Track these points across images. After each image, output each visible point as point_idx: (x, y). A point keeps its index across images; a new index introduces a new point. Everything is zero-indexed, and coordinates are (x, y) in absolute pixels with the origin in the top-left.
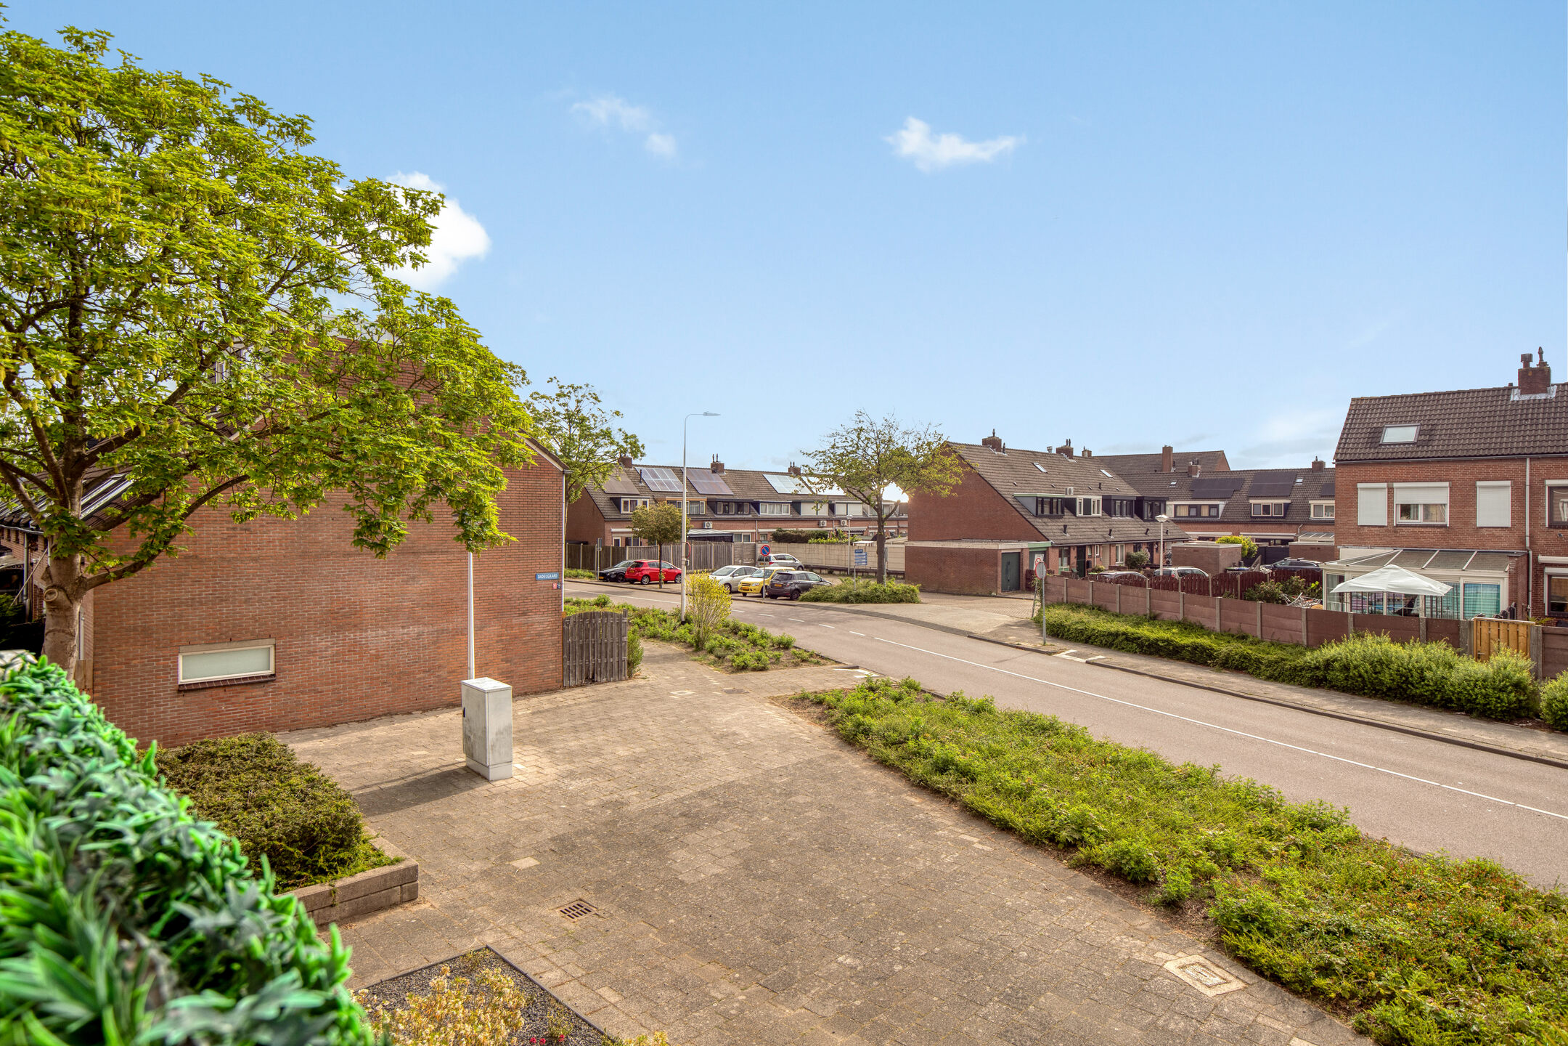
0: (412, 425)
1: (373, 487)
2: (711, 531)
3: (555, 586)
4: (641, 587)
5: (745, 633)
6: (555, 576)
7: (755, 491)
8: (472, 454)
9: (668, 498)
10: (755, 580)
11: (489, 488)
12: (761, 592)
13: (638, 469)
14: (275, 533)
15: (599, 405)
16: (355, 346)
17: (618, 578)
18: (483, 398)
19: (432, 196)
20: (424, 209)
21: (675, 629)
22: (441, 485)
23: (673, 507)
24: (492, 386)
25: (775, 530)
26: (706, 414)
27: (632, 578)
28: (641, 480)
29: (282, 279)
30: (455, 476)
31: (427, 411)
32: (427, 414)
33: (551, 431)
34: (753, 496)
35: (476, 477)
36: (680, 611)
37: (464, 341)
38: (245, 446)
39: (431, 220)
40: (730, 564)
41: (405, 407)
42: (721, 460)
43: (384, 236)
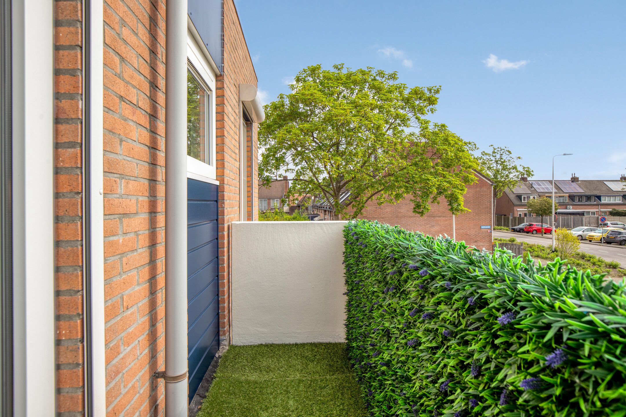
0: (432, 170)
1: (419, 193)
2: (571, 209)
3: (489, 231)
4: (532, 235)
5: (589, 259)
6: (489, 227)
7: (598, 190)
8: (453, 179)
9: (546, 195)
10: (598, 234)
11: (460, 192)
12: (601, 240)
13: (531, 182)
14: (388, 209)
15: (511, 155)
16: (412, 144)
17: (521, 231)
18: (457, 159)
19: (437, 88)
20: (434, 93)
21: (549, 254)
22: (442, 191)
23: (549, 199)
24: (461, 154)
25: (611, 210)
26: (565, 155)
27: (528, 231)
28: (532, 187)
29: (390, 126)
30: (447, 188)
31: (437, 165)
32: (437, 166)
33: (489, 168)
34: (597, 193)
35: (455, 188)
36: (552, 246)
37: (450, 139)
38: (381, 181)
39: (437, 96)
40: (582, 226)
41: (429, 164)
42: (577, 176)
43: (421, 105)
